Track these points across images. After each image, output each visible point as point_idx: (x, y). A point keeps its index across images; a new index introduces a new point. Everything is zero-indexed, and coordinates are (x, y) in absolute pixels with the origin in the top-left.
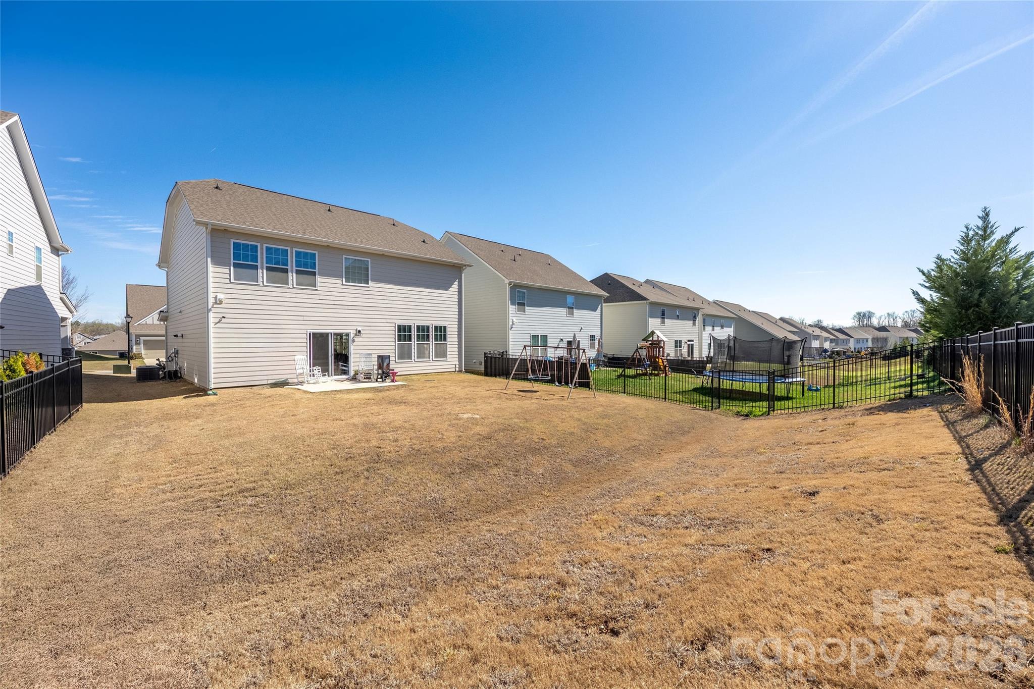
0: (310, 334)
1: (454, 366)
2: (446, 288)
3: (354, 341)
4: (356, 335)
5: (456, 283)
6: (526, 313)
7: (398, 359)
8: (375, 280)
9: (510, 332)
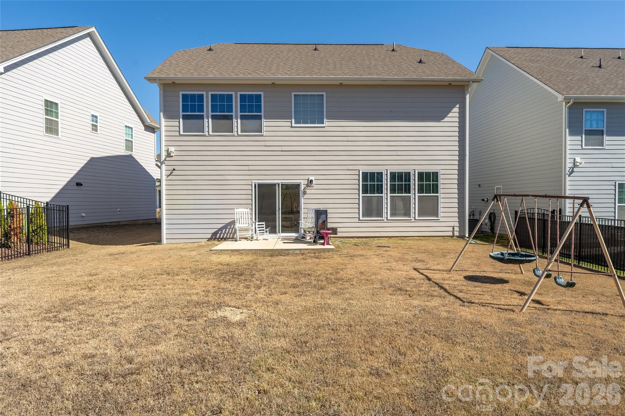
0: (255, 185)
1: (451, 229)
2: (439, 117)
3: (305, 193)
4: (308, 185)
5: (456, 110)
6: (607, 147)
7: (363, 216)
8: (331, 117)
9: (568, 178)
